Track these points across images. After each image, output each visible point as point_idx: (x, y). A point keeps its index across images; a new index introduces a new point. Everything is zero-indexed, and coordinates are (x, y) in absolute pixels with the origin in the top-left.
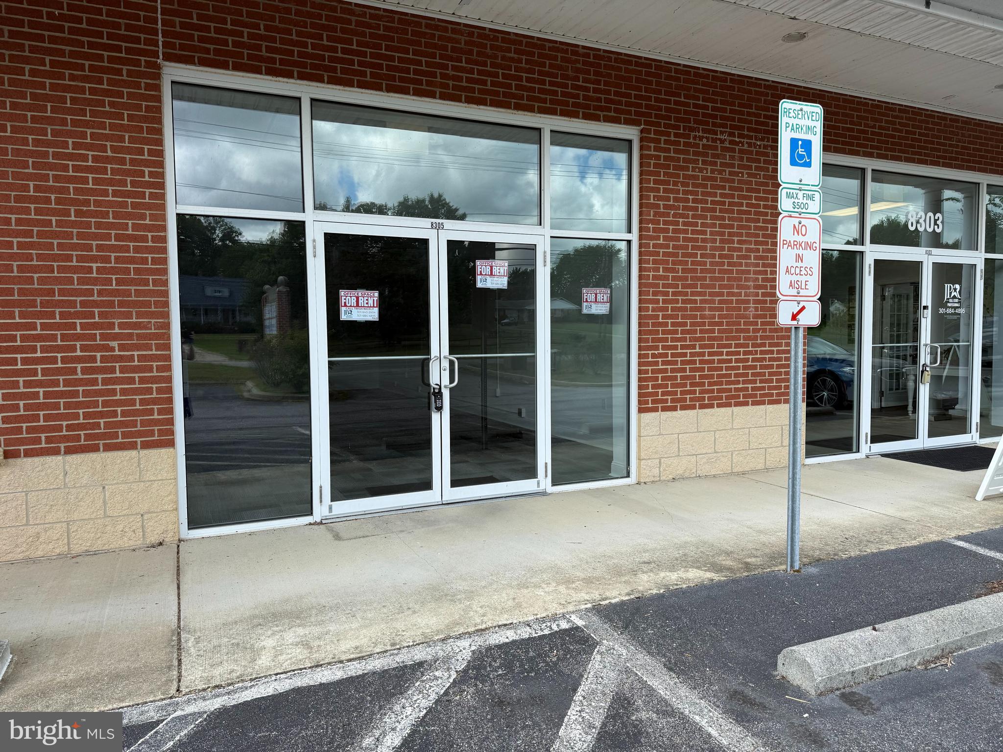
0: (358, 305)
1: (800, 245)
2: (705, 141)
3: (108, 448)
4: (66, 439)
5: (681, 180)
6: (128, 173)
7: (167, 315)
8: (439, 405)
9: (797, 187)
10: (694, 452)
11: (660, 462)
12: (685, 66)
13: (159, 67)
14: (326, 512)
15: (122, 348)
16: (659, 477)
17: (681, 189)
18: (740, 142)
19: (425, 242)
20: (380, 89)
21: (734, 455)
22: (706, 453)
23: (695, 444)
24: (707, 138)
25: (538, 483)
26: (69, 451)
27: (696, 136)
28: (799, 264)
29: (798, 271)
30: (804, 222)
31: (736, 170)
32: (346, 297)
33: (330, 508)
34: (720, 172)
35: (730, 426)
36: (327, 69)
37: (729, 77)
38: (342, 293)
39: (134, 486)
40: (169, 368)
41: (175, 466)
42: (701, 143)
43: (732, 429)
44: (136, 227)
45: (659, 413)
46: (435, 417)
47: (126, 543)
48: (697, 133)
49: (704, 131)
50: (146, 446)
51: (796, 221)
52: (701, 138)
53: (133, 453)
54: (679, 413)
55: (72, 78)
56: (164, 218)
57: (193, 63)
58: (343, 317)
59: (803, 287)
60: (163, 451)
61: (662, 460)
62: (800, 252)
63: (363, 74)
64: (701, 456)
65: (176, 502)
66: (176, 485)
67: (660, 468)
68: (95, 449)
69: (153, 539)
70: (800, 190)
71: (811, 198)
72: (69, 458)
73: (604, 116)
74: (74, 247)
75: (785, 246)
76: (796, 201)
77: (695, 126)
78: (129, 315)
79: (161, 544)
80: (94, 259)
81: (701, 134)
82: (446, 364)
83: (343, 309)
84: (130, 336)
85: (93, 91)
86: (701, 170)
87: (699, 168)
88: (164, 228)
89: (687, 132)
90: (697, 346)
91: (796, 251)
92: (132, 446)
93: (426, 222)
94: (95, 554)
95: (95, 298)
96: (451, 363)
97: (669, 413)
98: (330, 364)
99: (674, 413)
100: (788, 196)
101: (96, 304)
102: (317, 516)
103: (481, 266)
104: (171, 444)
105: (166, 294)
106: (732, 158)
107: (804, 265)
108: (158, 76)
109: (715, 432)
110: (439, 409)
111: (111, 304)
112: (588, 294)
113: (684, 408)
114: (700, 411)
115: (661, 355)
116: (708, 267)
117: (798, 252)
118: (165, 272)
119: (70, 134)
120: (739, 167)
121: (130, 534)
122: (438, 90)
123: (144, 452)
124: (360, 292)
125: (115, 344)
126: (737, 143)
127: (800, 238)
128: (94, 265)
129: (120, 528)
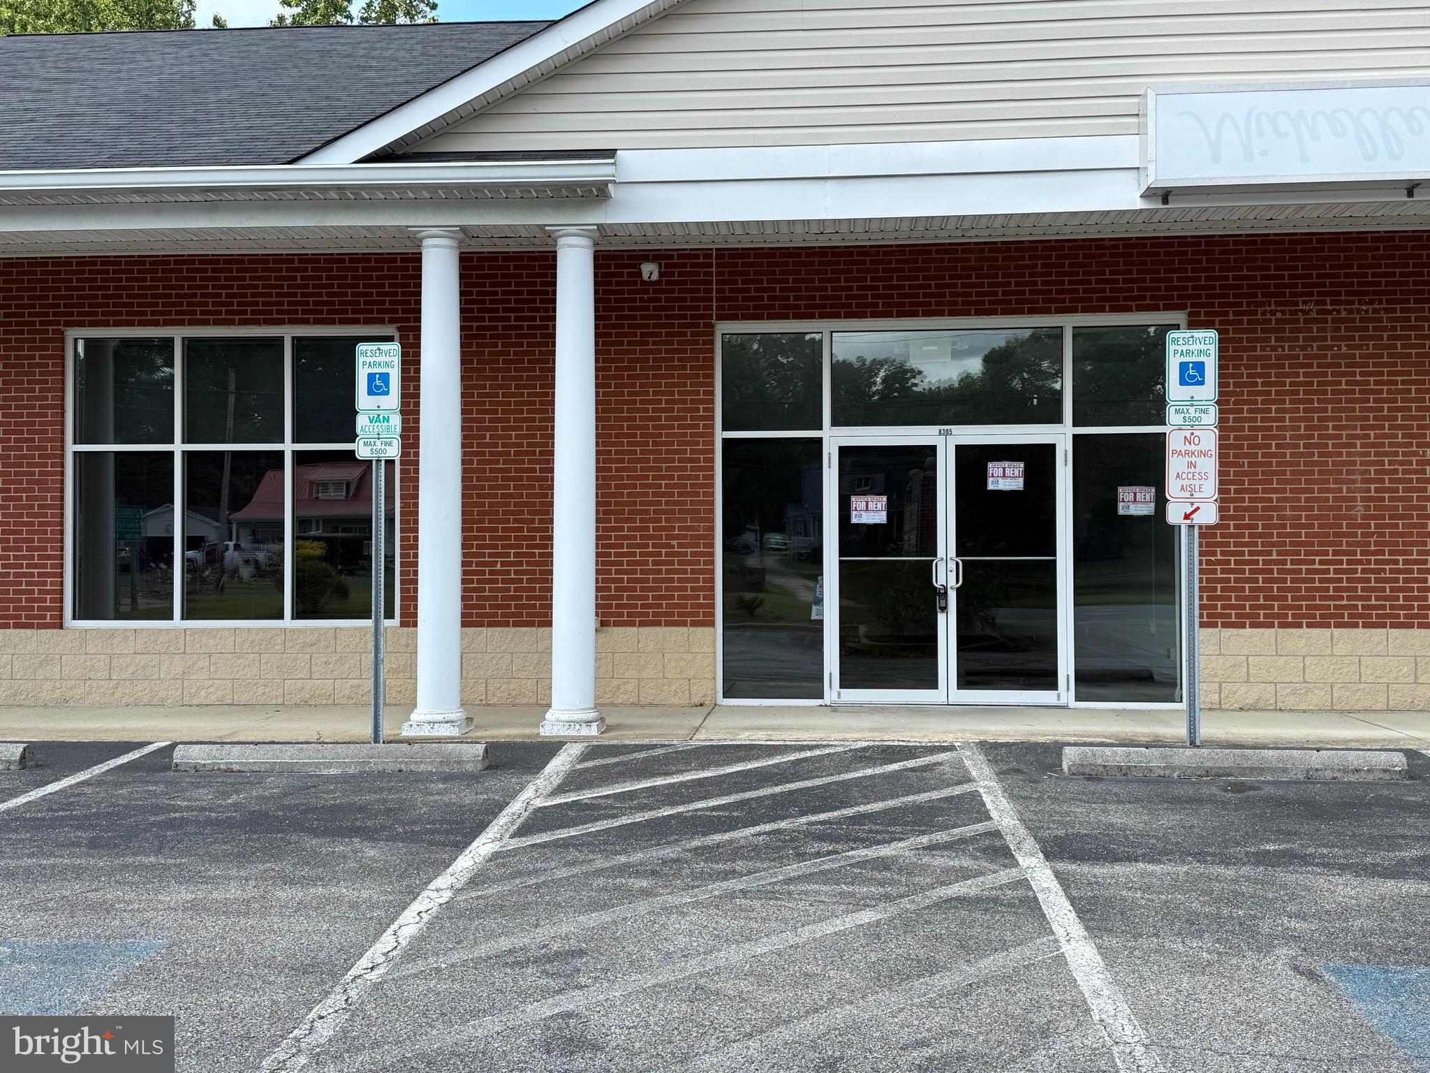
0: (867, 509)
1: (1193, 453)
2: (1279, 315)
3: (668, 624)
4: (640, 615)
5: (1245, 362)
6: (688, 410)
7: (712, 520)
8: (943, 604)
9: (1189, 403)
10: (1271, 679)
11: (1220, 687)
12: (1247, 235)
13: (713, 326)
14: (835, 698)
15: (680, 545)
16: (1220, 703)
17: (1245, 372)
18: (1334, 310)
19: (933, 449)
20: (891, 316)
21: (1335, 688)
22: (1291, 682)
23: (1272, 670)
24: (1283, 313)
25: (1059, 696)
26: (642, 624)
27: (1265, 311)
28: (1193, 470)
29: (1190, 476)
30: (1196, 433)
31: (1329, 343)
32: (857, 502)
33: (839, 694)
34: (1303, 348)
35: (1329, 651)
36: (843, 306)
37: (1314, 237)
38: (853, 499)
39: (685, 656)
40: (712, 563)
41: (714, 642)
42: (1273, 318)
43: (1332, 655)
44: (692, 452)
45: (1218, 630)
46: (941, 618)
47: (675, 700)
48: (1267, 308)
49: (1277, 304)
50: (694, 624)
51: (1188, 434)
52: (1273, 313)
53: (684, 629)
54: (1248, 631)
55: (655, 343)
56: (712, 443)
57: (738, 319)
58: (854, 520)
59: (1197, 489)
60: (706, 629)
61: (1224, 685)
62: (1193, 459)
63: (876, 305)
64: (1283, 685)
65: (715, 672)
66: (715, 658)
67: (1220, 693)
68: (658, 624)
69: (697, 700)
70: (1192, 405)
71: (1205, 412)
72: (641, 629)
73: (1137, 306)
74: (651, 469)
75: (1175, 456)
76: (1187, 415)
77: (1264, 299)
78: (685, 520)
79: (701, 705)
80: (663, 478)
81: (1273, 308)
82: (952, 566)
83: (854, 513)
84: (685, 537)
85: (667, 351)
86: (1274, 349)
87: (1270, 347)
88: (712, 451)
89: (1252, 308)
90: (1274, 553)
91: (1187, 459)
92: (684, 624)
93: (934, 429)
94: (656, 705)
95: (663, 507)
96: (957, 564)
97: (1234, 631)
98: (841, 562)
99: (1241, 631)
100: (1177, 412)
101: (664, 512)
102: (827, 700)
103: (994, 468)
104: (712, 624)
105: (712, 503)
106: (1324, 330)
107: (1197, 470)
108: (712, 334)
109: (1304, 657)
110: (944, 609)
111: (673, 512)
112: (1125, 493)
113: (1254, 625)
114: (1281, 630)
115: (1219, 562)
116: (1288, 459)
117: (1190, 460)
118: (712, 486)
119: (651, 385)
120: (1333, 339)
121: (680, 694)
122: (946, 309)
123: (692, 629)
124: (869, 498)
125: (674, 543)
126: (1330, 312)
127: (1192, 448)
128: (663, 482)
129: (673, 688)
